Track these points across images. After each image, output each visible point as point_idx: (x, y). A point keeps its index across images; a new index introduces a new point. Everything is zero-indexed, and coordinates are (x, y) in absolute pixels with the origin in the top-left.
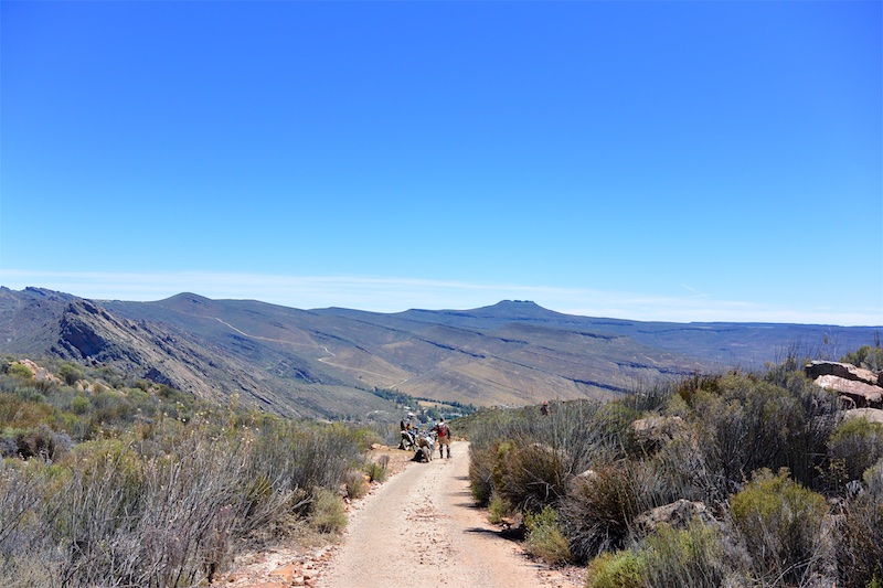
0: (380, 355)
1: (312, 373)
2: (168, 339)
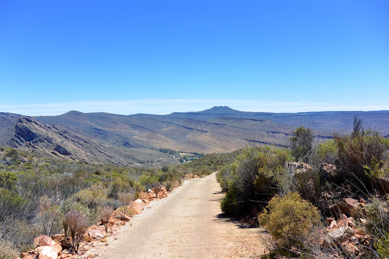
0: (161, 134)
1: (131, 143)
2: (65, 132)
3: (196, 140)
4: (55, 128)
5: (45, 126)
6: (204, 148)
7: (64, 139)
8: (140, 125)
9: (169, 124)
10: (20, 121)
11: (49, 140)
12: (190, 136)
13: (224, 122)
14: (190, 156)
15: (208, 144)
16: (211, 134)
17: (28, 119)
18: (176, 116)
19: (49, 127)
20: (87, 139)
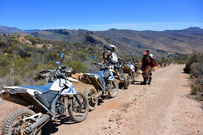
0: (158, 41)
1: (141, 46)
2: (109, 39)
3: (178, 46)
4: (104, 37)
5: (99, 36)
6: (182, 50)
7: (108, 42)
8: (147, 36)
9: (163, 36)
10: (88, 33)
11: (101, 43)
12: (174, 43)
13: (195, 36)
14: (174, 55)
15: (185, 49)
16: (187, 43)
17: (92, 33)
18: (167, 32)
19: (101, 37)
20: (119, 43)
